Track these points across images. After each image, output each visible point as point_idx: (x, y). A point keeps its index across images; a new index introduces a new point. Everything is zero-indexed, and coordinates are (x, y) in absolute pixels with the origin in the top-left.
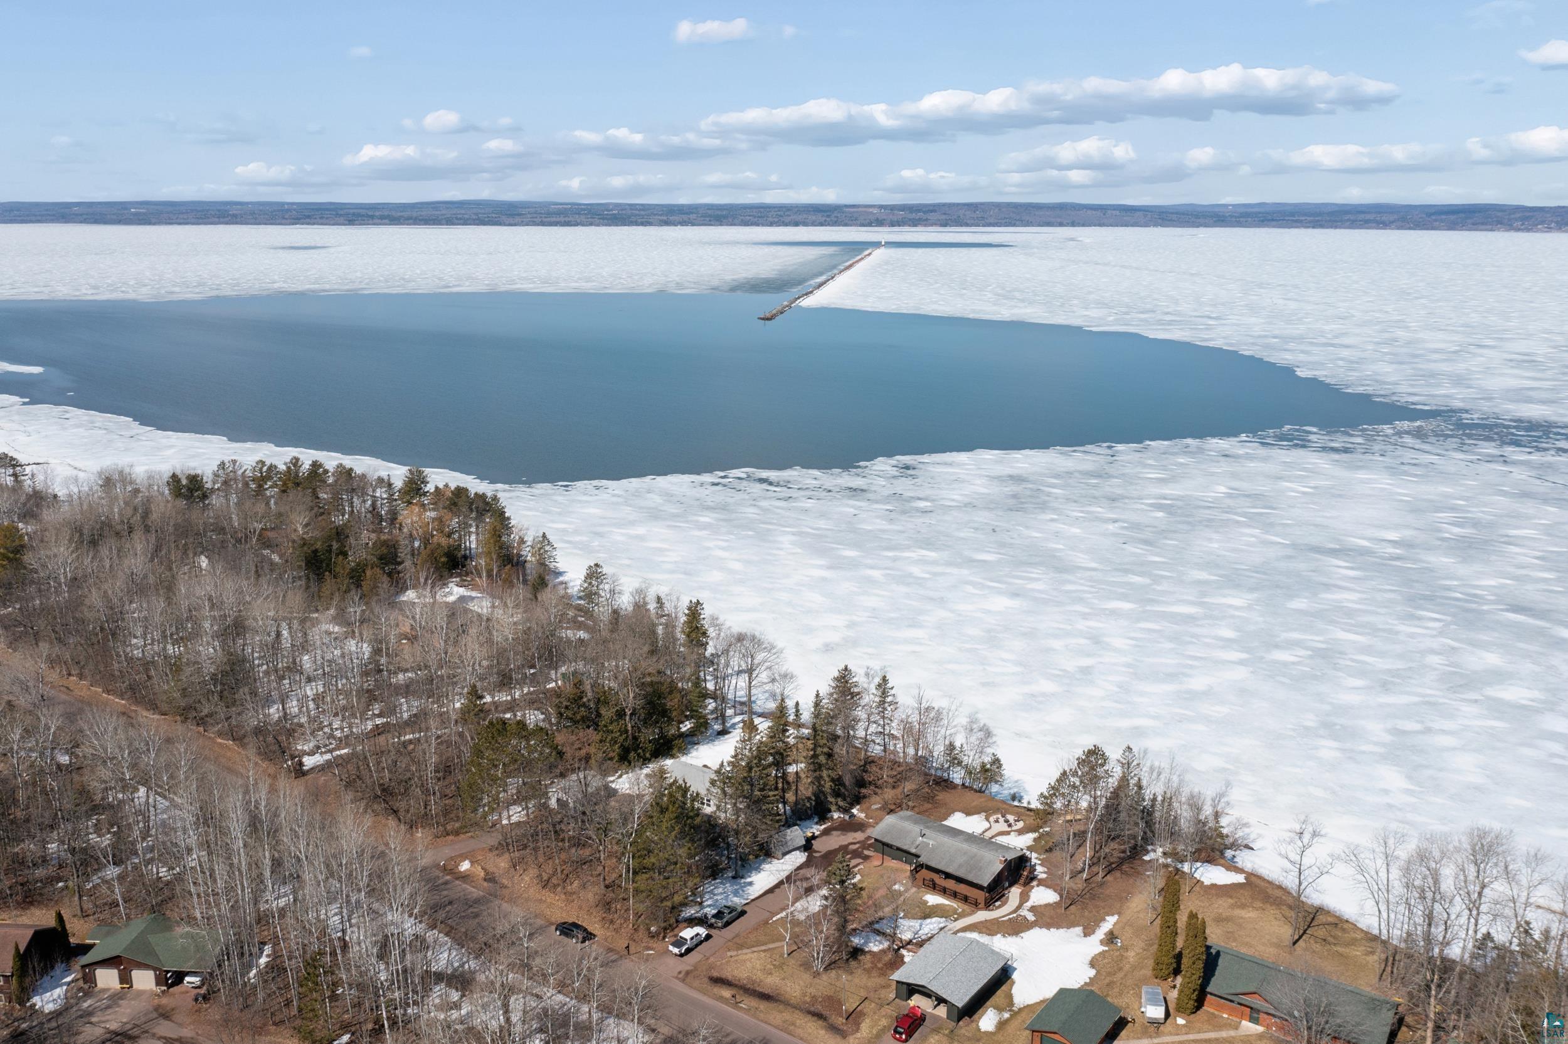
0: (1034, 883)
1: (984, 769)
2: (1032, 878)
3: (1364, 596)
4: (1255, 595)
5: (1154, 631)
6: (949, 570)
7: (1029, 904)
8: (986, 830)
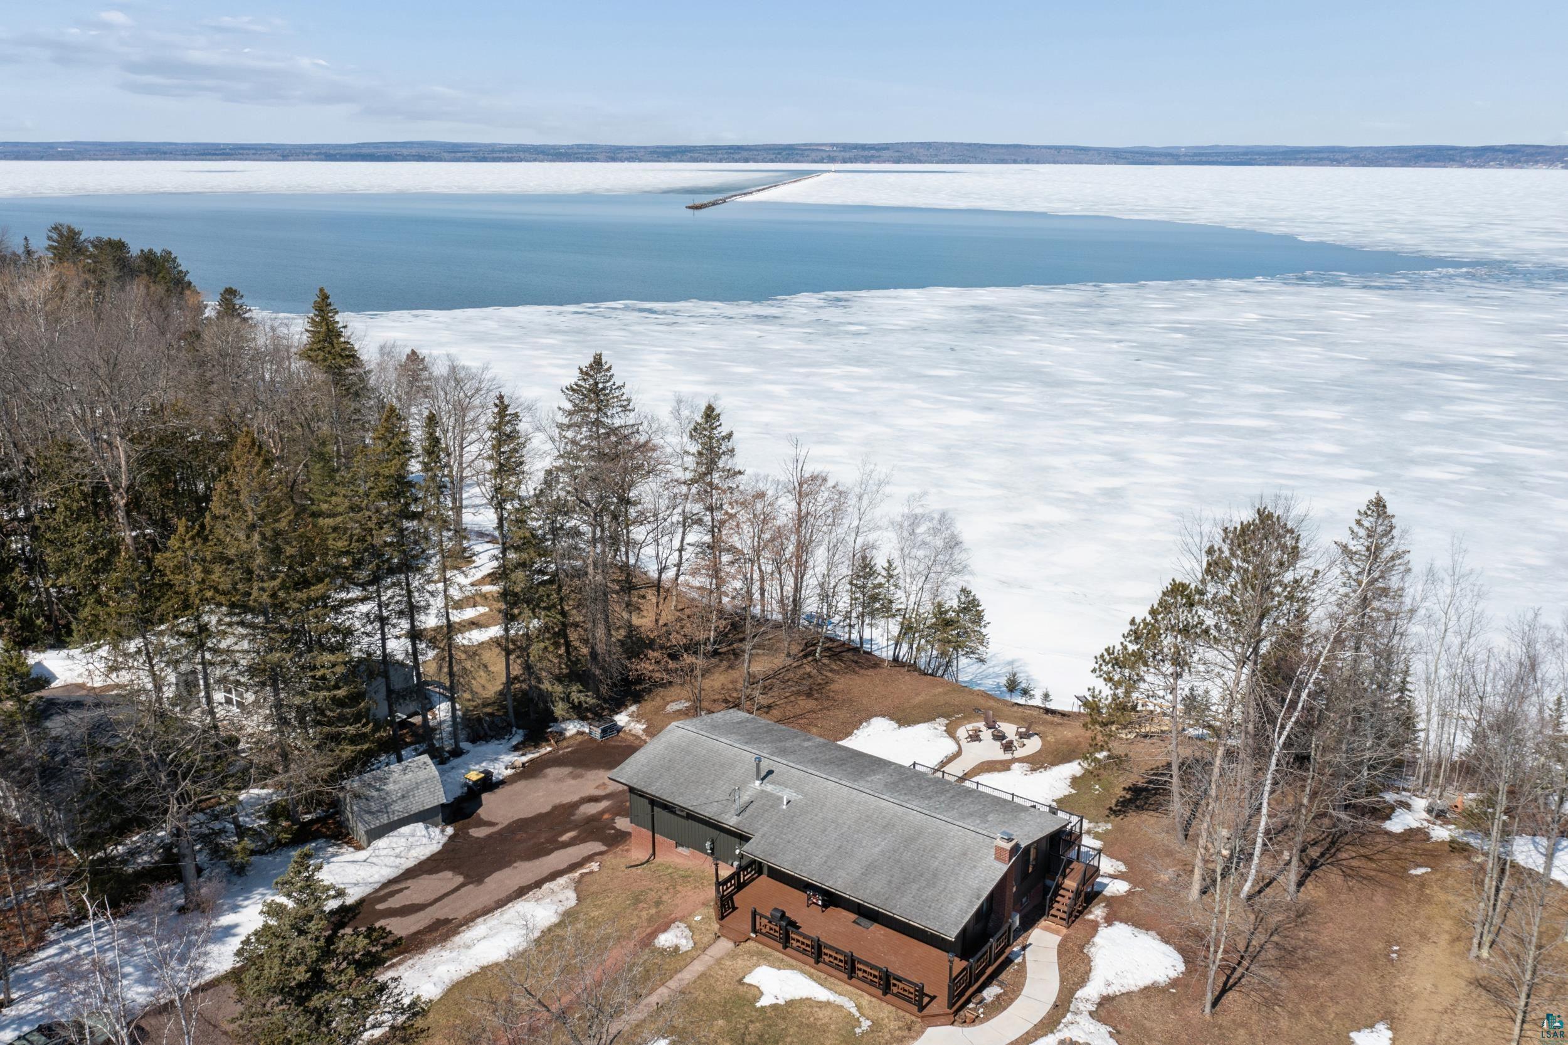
0: (1097, 912)
1: (944, 621)
2: (1089, 896)
3: (1510, 408)
4: (1347, 408)
5: (1210, 446)
6: (885, 385)
7: (1091, 991)
8: (950, 759)
